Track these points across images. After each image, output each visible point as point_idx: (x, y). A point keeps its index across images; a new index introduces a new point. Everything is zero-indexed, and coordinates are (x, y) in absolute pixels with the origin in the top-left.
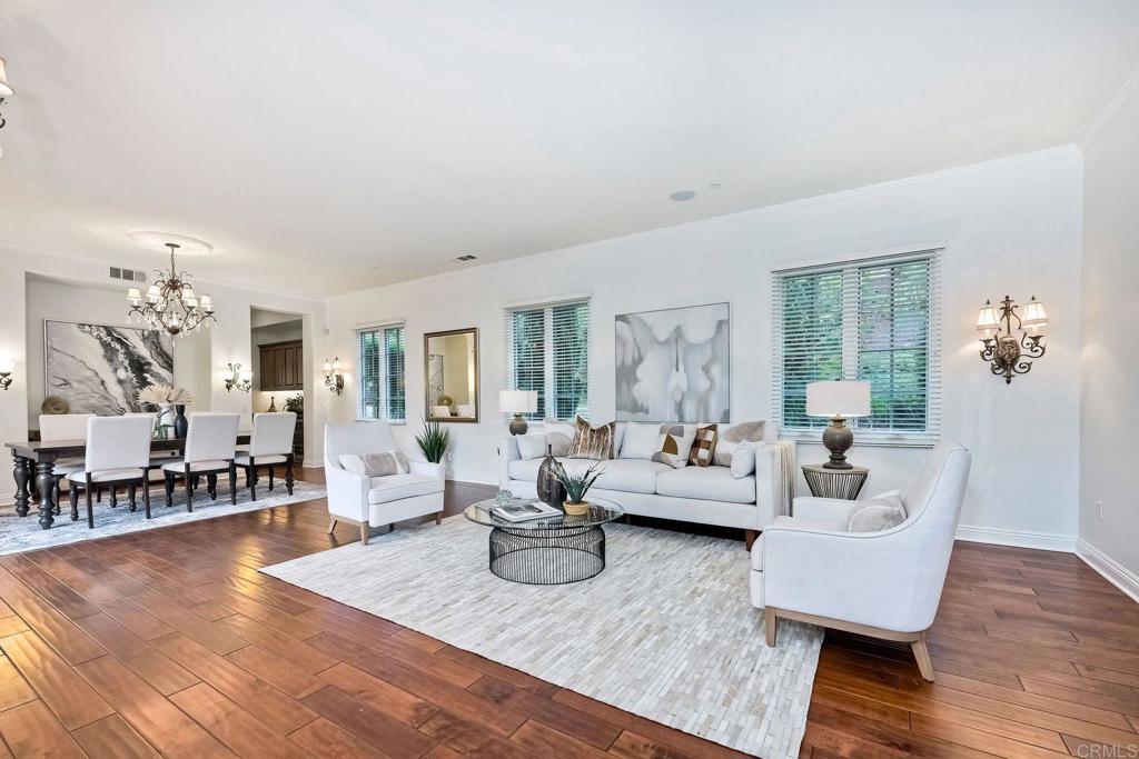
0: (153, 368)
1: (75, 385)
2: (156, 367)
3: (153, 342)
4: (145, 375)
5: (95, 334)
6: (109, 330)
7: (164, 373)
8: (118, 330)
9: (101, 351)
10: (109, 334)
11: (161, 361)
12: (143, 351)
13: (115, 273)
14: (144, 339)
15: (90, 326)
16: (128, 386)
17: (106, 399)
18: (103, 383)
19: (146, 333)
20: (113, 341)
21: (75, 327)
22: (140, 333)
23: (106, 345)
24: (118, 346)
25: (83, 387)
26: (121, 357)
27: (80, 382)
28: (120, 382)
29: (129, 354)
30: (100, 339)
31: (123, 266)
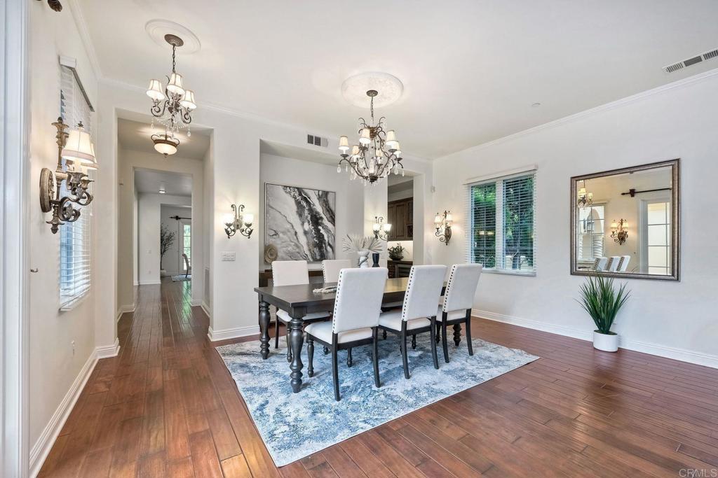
0: (324, 222)
1: (281, 235)
2: (326, 222)
3: (324, 200)
4: (320, 227)
5: (292, 194)
6: (300, 190)
7: (330, 225)
8: (306, 191)
9: (295, 208)
10: (300, 194)
11: (328, 216)
12: (319, 208)
13: (310, 139)
14: (319, 198)
15: (290, 187)
16: (309, 236)
17: (298, 247)
18: (296, 233)
19: (320, 193)
20: (302, 198)
21: (281, 188)
22: (317, 192)
23: (298, 203)
24: (305, 204)
25: (285, 237)
26: (306, 212)
27: (284, 233)
28: (306, 233)
29: (311, 210)
30: (295, 198)
31: (315, 134)
